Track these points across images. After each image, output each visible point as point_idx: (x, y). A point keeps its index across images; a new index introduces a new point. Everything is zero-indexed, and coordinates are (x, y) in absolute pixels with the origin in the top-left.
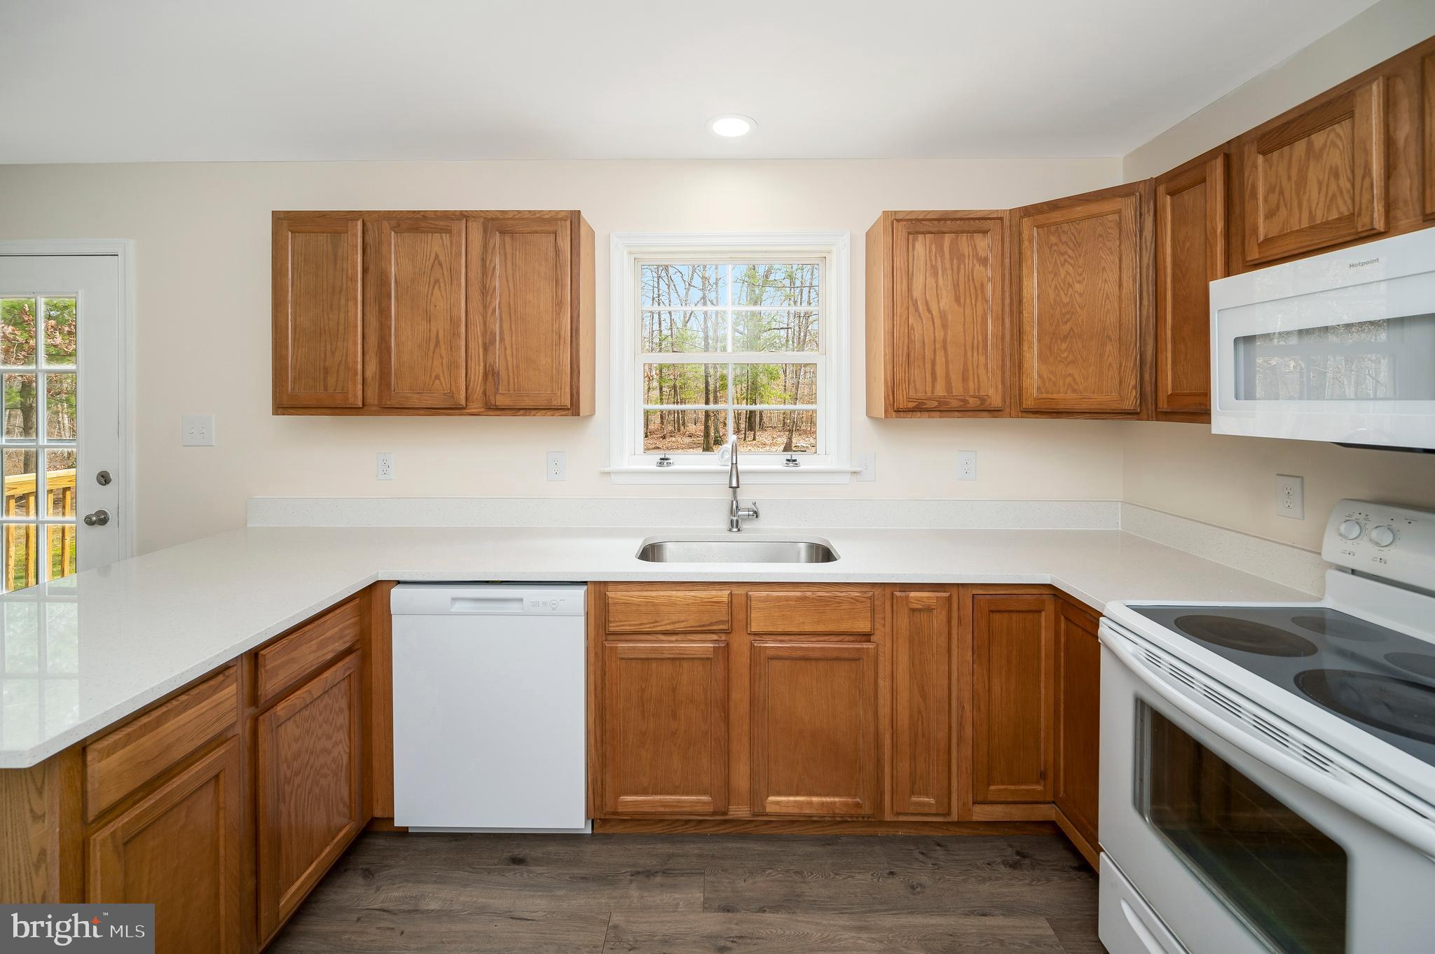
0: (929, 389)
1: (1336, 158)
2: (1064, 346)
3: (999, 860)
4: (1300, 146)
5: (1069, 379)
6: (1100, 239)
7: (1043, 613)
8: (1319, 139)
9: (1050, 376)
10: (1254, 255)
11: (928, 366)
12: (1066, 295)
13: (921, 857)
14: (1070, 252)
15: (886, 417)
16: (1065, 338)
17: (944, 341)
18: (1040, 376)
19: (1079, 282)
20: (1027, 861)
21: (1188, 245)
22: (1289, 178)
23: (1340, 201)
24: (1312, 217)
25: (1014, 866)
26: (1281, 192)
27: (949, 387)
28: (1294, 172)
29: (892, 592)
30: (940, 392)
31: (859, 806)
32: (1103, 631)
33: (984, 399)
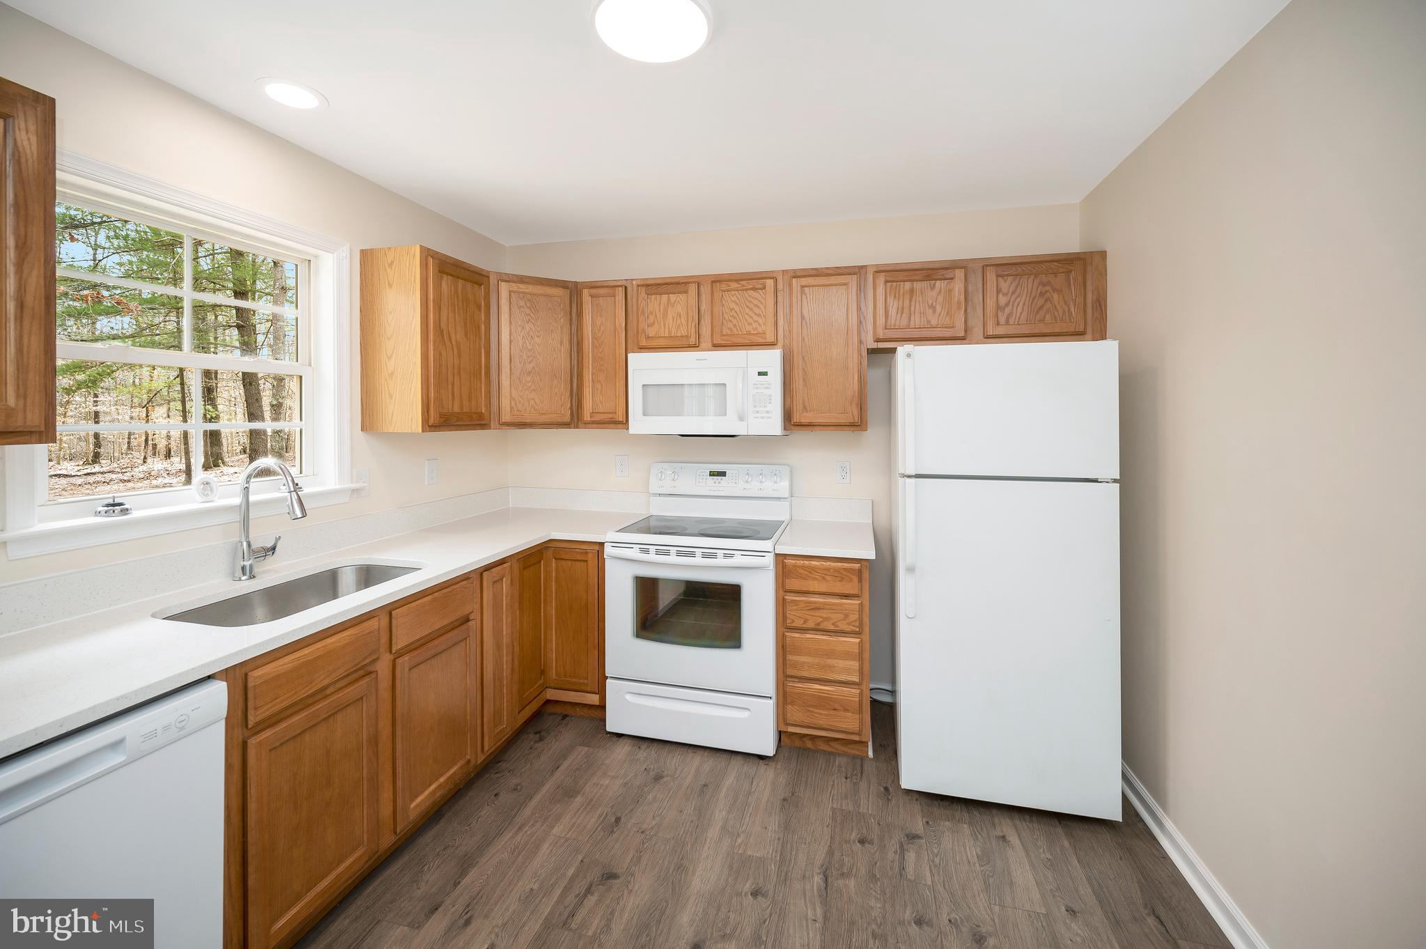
0: (450, 408)
1: (680, 308)
2: (529, 379)
3: (532, 743)
4: (665, 297)
5: (532, 402)
6: (550, 311)
7: (542, 560)
8: (673, 297)
9: (520, 399)
10: (644, 343)
11: (450, 387)
12: (530, 344)
13: (498, 775)
14: (532, 315)
15: (423, 432)
16: (530, 372)
17: (459, 368)
18: (512, 398)
19: (538, 336)
20: (543, 733)
21: (602, 329)
22: (660, 311)
23: (682, 329)
24: (670, 332)
25: (541, 739)
26: (656, 316)
27: (461, 406)
28: (662, 308)
29: (481, 574)
30: (456, 409)
31: (469, 761)
32: (608, 550)
33: (481, 416)
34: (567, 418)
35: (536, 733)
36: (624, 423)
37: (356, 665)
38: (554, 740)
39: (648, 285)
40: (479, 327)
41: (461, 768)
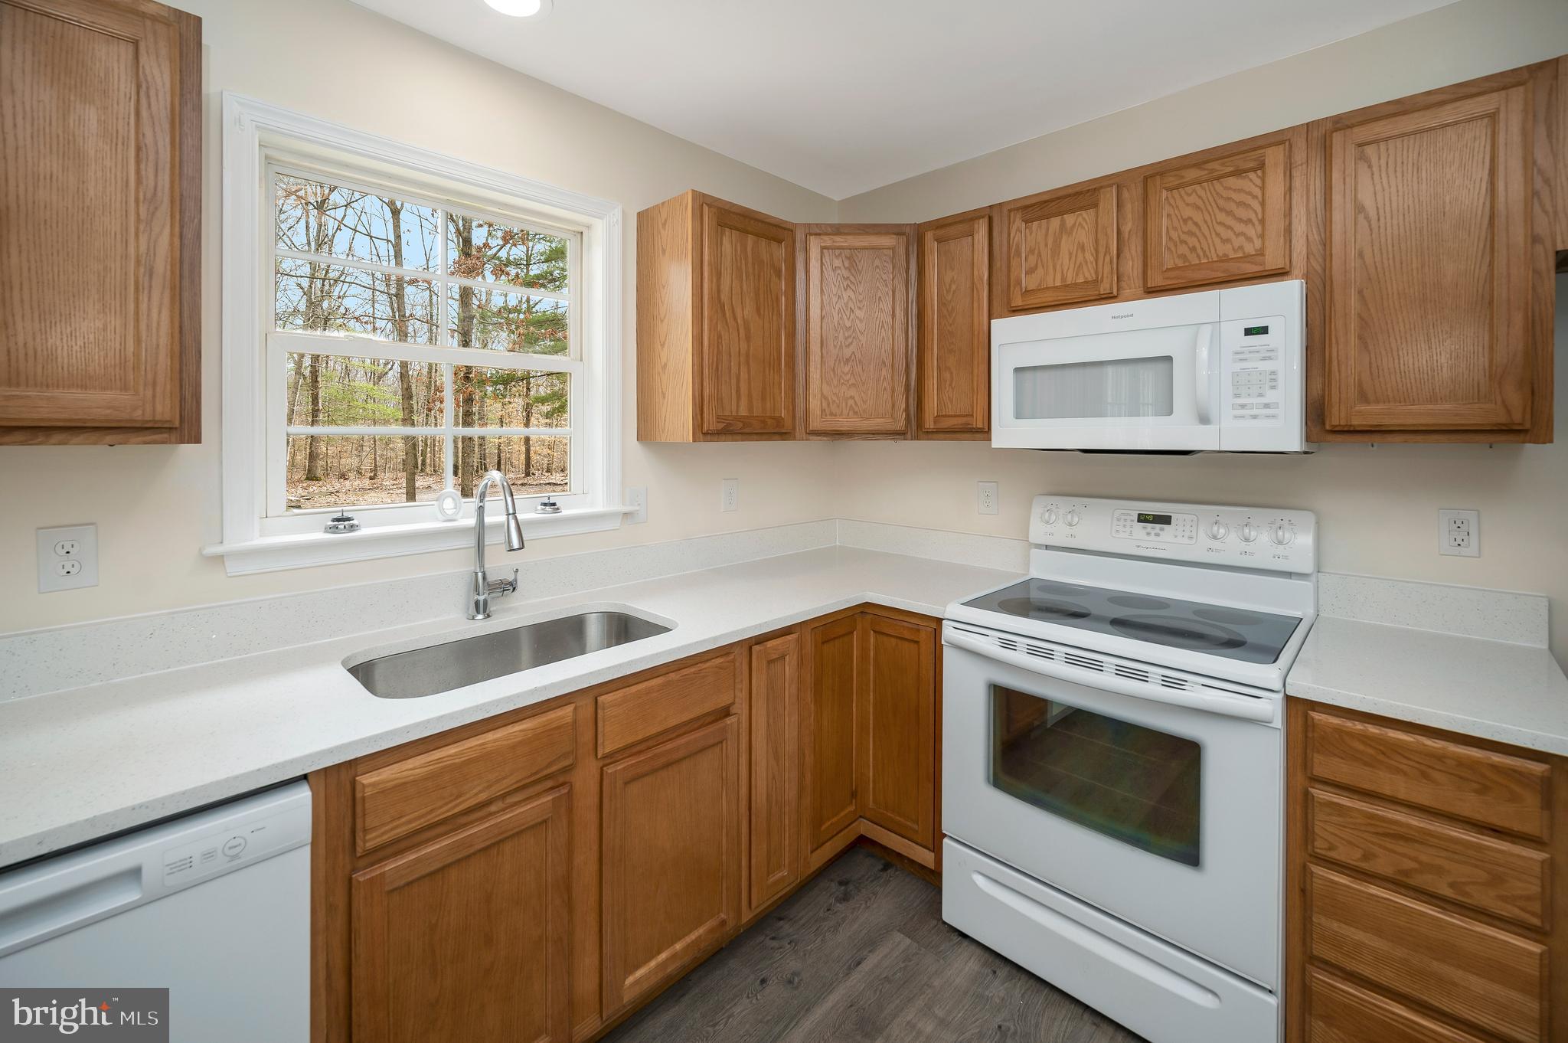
0: (734, 408)
1: (1083, 236)
2: (846, 369)
3: (832, 900)
4: (1055, 222)
5: (851, 402)
6: (878, 270)
7: (855, 633)
8: (1070, 219)
9: (835, 398)
10: (1018, 302)
11: (734, 381)
12: (848, 319)
14: (852, 279)
15: (694, 441)
16: (848, 360)
17: (748, 355)
18: (823, 397)
19: (860, 308)
20: (851, 887)
21: (954, 287)
22: (1046, 245)
23: (1085, 270)
24: (1064, 279)
25: (845, 898)
26: (1039, 255)
27: (750, 408)
28: (1050, 241)
29: (750, 648)
30: (743, 412)
31: (723, 923)
32: (948, 632)
33: (779, 421)
34: (900, 425)
35: (841, 883)
36: (984, 432)
37: (536, 773)
38: (863, 906)
39: (1026, 207)
40: (778, 300)
41: (711, 931)
